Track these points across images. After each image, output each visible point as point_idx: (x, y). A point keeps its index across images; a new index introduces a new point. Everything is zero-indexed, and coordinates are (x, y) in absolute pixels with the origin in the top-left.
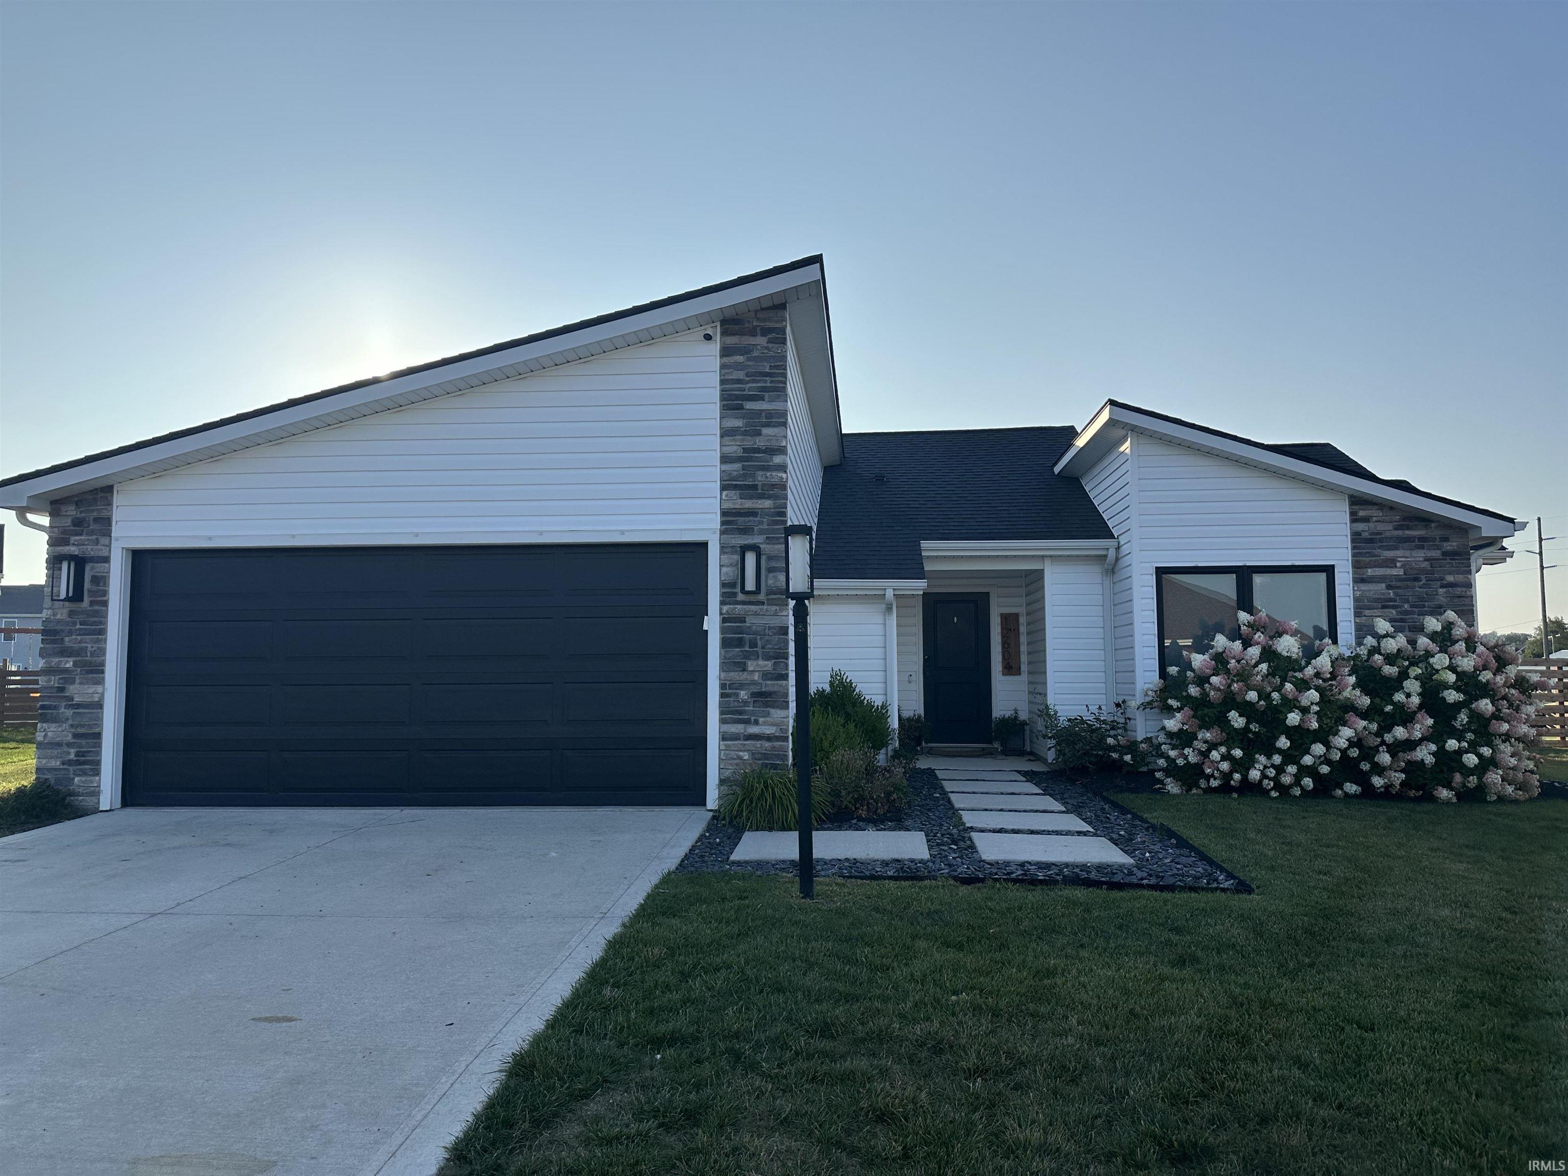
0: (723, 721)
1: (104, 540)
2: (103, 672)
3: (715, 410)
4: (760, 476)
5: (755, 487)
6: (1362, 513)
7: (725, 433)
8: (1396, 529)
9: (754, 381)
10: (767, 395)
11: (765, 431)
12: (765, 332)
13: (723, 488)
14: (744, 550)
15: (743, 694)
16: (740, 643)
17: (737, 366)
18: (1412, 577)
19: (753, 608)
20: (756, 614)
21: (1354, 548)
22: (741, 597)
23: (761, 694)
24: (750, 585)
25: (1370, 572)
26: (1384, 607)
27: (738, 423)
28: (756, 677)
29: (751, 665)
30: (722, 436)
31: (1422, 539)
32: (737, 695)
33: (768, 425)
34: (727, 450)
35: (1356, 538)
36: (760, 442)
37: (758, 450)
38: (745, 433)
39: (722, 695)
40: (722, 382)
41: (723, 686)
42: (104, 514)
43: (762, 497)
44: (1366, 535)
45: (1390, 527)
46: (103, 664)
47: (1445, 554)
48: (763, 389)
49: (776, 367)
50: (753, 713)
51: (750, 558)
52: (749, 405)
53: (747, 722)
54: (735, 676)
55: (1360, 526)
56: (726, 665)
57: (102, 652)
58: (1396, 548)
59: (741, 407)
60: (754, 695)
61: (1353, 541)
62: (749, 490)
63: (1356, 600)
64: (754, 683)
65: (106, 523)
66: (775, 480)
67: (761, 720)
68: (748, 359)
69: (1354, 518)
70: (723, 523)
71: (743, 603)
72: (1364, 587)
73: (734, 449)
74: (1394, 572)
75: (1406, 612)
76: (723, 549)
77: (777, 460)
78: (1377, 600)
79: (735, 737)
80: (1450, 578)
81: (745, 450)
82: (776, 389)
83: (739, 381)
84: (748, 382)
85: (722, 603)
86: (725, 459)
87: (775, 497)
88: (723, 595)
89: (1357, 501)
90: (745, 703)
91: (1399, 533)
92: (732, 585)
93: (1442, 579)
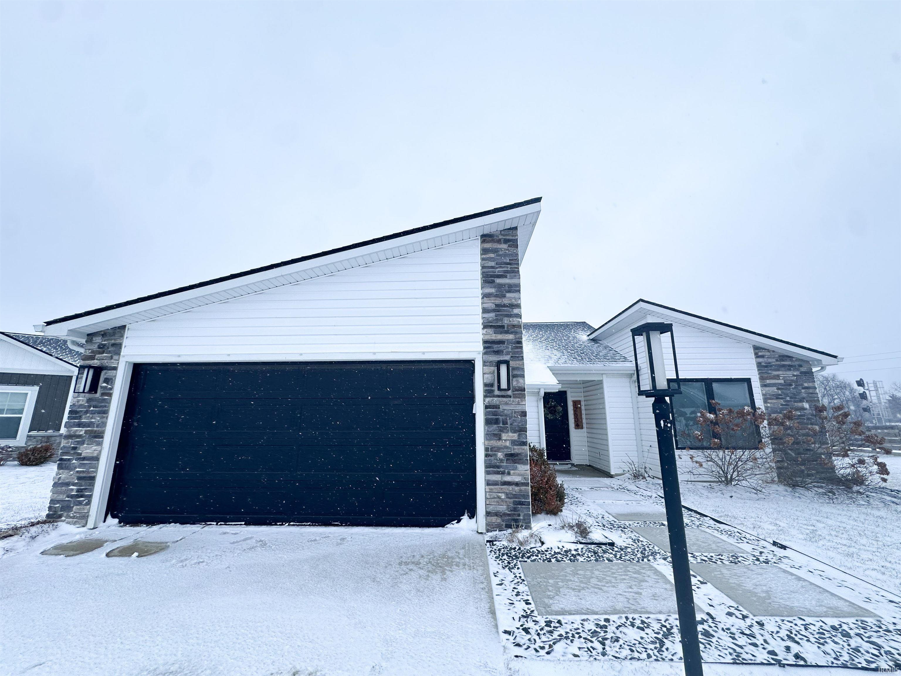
0: (487, 473)
1: (115, 357)
2: (102, 437)
3: (478, 283)
4: (506, 321)
5: (503, 327)
6: (760, 354)
7: (485, 296)
8: (777, 361)
9: (501, 267)
10: (508, 275)
11: (508, 295)
12: (506, 241)
13: (485, 327)
14: (498, 364)
15: (500, 455)
16: (497, 422)
17: (490, 259)
18: (788, 384)
19: (504, 399)
20: (506, 404)
21: (758, 370)
22: (497, 392)
23: (512, 455)
24: (504, 385)
25: (768, 381)
26: (777, 398)
27: (493, 290)
28: (508, 444)
29: (504, 436)
30: (483, 298)
31: (790, 366)
32: (496, 455)
33: (509, 292)
34: (486, 305)
35: (759, 365)
36: (506, 301)
37: (505, 306)
38: (496, 296)
39: (486, 456)
40: (483, 267)
41: (487, 449)
42: (118, 341)
43: (507, 332)
44: (763, 364)
45: (774, 360)
46: (103, 432)
47: (801, 373)
48: (507, 272)
49: (512, 260)
50: (507, 467)
51: (503, 369)
52: (498, 281)
53: (503, 473)
54: (494, 443)
55: (760, 360)
56: (488, 436)
57: (104, 424)
58: (778, 370)
59: (493, 282)
60: (507, 455)
61: (758, 366)
62: (499, 328)
63: (763, 395)
64: (506, 447)
65: (118, 347)
66: (515, 323)
67: (512, 472)
68: (497, 256)
69: (757, 356)
70: (485, 348)
71: (498, 396)
72: (767, 389)
73: (490, 305)
74: (779, 381)
75: (788, 401)
76: (485, 363)
77: (516, 311)
78: (773, 395)
79: (495, 483)
80: (806, 385)
81: (497, 305)
82: (513, 272)
83: (492, 267)
84: (497, 268)
85: (485, 397)
86: (485, 311)
87: (516, 333)
88: (485, 391)
89: (757, 349)
90: (501, 461)
91: (778, 363)
92: (492, 385)
93: (802, 385)
